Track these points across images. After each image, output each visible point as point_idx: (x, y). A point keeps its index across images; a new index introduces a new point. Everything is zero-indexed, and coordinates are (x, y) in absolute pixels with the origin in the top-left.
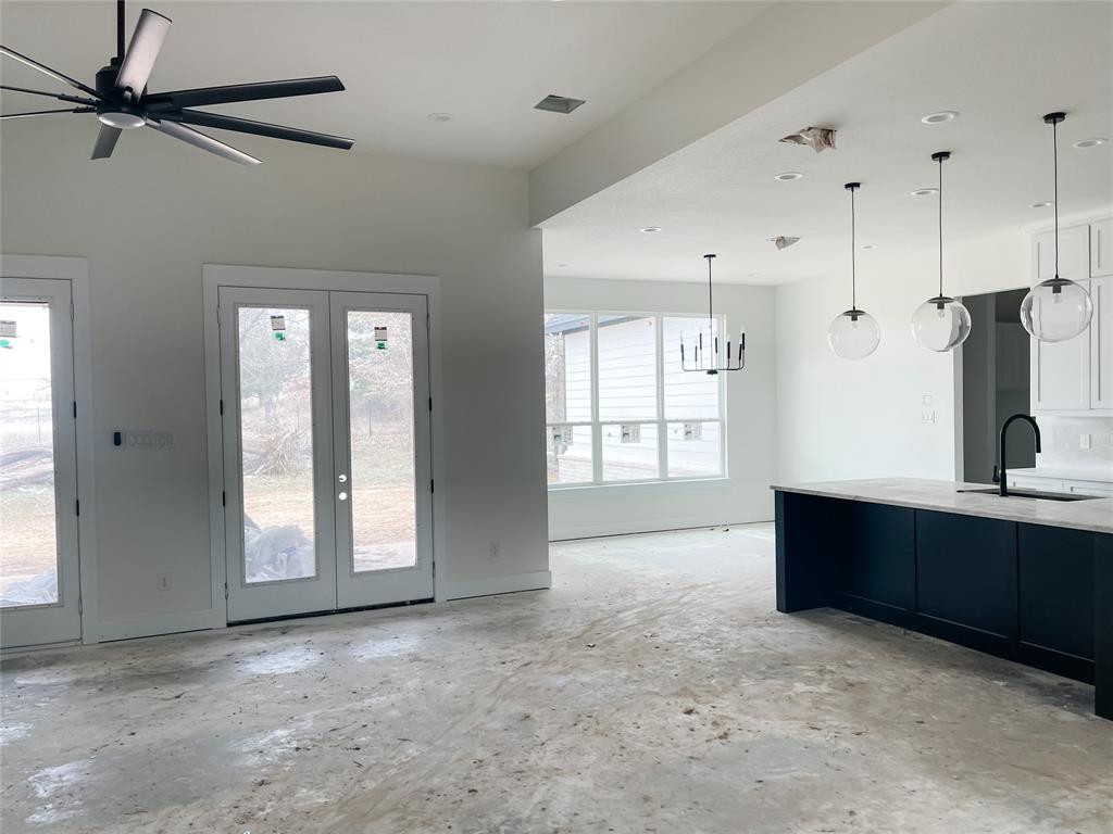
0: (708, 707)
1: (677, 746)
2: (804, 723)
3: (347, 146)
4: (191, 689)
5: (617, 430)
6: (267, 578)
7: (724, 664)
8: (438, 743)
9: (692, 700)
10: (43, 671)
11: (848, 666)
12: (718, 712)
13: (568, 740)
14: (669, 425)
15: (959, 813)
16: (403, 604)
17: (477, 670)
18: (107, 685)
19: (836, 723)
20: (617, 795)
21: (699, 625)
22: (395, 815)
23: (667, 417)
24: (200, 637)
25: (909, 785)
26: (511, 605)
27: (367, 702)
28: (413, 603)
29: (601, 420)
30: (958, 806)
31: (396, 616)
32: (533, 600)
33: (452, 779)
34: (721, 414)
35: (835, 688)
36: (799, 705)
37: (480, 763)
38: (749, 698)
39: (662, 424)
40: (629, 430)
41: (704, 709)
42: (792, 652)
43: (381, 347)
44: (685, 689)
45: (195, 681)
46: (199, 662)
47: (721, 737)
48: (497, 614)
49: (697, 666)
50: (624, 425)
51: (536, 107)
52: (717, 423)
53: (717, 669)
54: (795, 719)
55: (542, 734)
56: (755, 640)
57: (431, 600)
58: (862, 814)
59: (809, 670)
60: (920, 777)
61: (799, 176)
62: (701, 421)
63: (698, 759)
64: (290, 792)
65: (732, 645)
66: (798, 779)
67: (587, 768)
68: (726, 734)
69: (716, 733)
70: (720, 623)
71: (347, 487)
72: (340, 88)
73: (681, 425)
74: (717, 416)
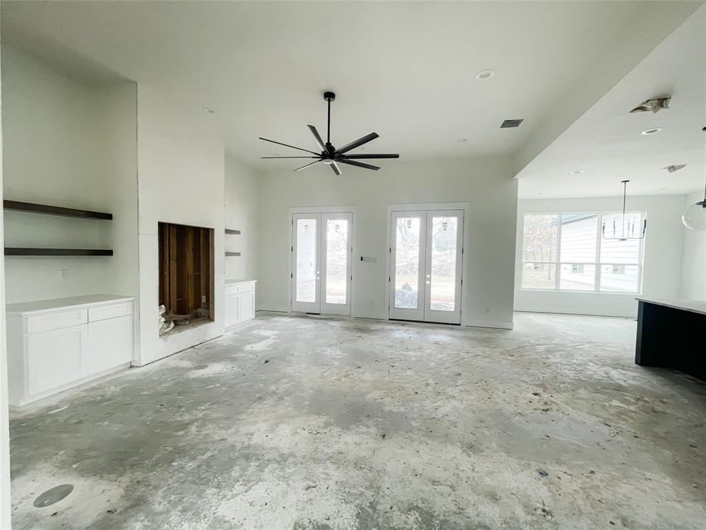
0: (549, 395)
1: (516, 406)
2: (602, 420)
3: (397, 156)
4: (364, 335)
5: (570, 267)
6: (407, 307)
7: (576, 380)
8: (419, 373)
9: (542, 389)
10: (337, 322)
11: (662, 402)
12: (552, 399)
13: (468, 388)
14: (602, 266)
15: (678, 506)
16: (448, 324)
17: (456, 352)
18: (348, 329)
19: (624, 427)
20: (471, 415)
21: (577, 360)
22: (386, 391)
23: (601, 262)
24: (378, 321)
25: (648, 475)
26: (489, 332)
27: (408, 353)
28: (452, 324)
29: (561, 262)
30: (680, 502)
31: (442, 328)
32: (501, 332)
33: (413, 387)
34: (640, 262)
35: (640, 410)
36: (607, 411)
37: (427, 385)
38: (576, 399)
39: (598, 266)
40: (577, 267)
41: (545, 396)
42: (627, 385)
43: (445, 229)
44: (543, 384)
45: (367, 333)
46: (373, 329)
47: (543, 410)
48: (481, 335)
49: (559, 377)
50: (574, 264)
51: (502, 127)
52: (637, 266)
53: (569, 381)
54: (598, 416)
55: (460, 382)
56: (606, 374)
57: (459, 325)
58: (599, 475)
59: (630, 396)
60: (663, 474)
61: (659, 130)
62: (625, 265)
63: (522, 415)
64: (363, 373)
65: (589, 373)
66: (572, 444)
67: (467, 400)
68: (547, 410)
69: (542, 408)
70: (591, 361)
71: (430, 279)
72: (377, 136)
73: (611, 266)
74: (637, 263)
